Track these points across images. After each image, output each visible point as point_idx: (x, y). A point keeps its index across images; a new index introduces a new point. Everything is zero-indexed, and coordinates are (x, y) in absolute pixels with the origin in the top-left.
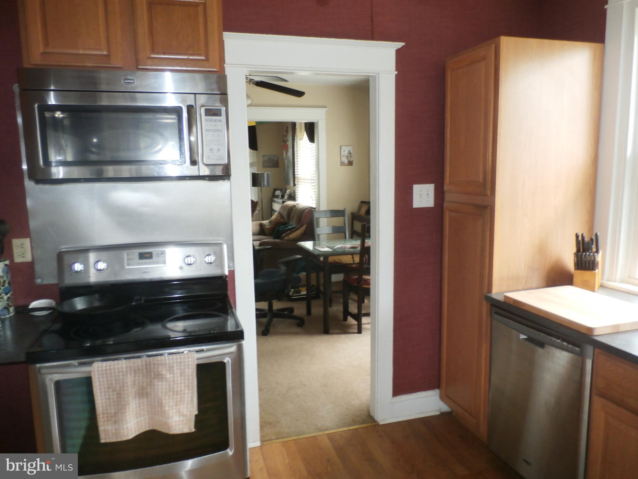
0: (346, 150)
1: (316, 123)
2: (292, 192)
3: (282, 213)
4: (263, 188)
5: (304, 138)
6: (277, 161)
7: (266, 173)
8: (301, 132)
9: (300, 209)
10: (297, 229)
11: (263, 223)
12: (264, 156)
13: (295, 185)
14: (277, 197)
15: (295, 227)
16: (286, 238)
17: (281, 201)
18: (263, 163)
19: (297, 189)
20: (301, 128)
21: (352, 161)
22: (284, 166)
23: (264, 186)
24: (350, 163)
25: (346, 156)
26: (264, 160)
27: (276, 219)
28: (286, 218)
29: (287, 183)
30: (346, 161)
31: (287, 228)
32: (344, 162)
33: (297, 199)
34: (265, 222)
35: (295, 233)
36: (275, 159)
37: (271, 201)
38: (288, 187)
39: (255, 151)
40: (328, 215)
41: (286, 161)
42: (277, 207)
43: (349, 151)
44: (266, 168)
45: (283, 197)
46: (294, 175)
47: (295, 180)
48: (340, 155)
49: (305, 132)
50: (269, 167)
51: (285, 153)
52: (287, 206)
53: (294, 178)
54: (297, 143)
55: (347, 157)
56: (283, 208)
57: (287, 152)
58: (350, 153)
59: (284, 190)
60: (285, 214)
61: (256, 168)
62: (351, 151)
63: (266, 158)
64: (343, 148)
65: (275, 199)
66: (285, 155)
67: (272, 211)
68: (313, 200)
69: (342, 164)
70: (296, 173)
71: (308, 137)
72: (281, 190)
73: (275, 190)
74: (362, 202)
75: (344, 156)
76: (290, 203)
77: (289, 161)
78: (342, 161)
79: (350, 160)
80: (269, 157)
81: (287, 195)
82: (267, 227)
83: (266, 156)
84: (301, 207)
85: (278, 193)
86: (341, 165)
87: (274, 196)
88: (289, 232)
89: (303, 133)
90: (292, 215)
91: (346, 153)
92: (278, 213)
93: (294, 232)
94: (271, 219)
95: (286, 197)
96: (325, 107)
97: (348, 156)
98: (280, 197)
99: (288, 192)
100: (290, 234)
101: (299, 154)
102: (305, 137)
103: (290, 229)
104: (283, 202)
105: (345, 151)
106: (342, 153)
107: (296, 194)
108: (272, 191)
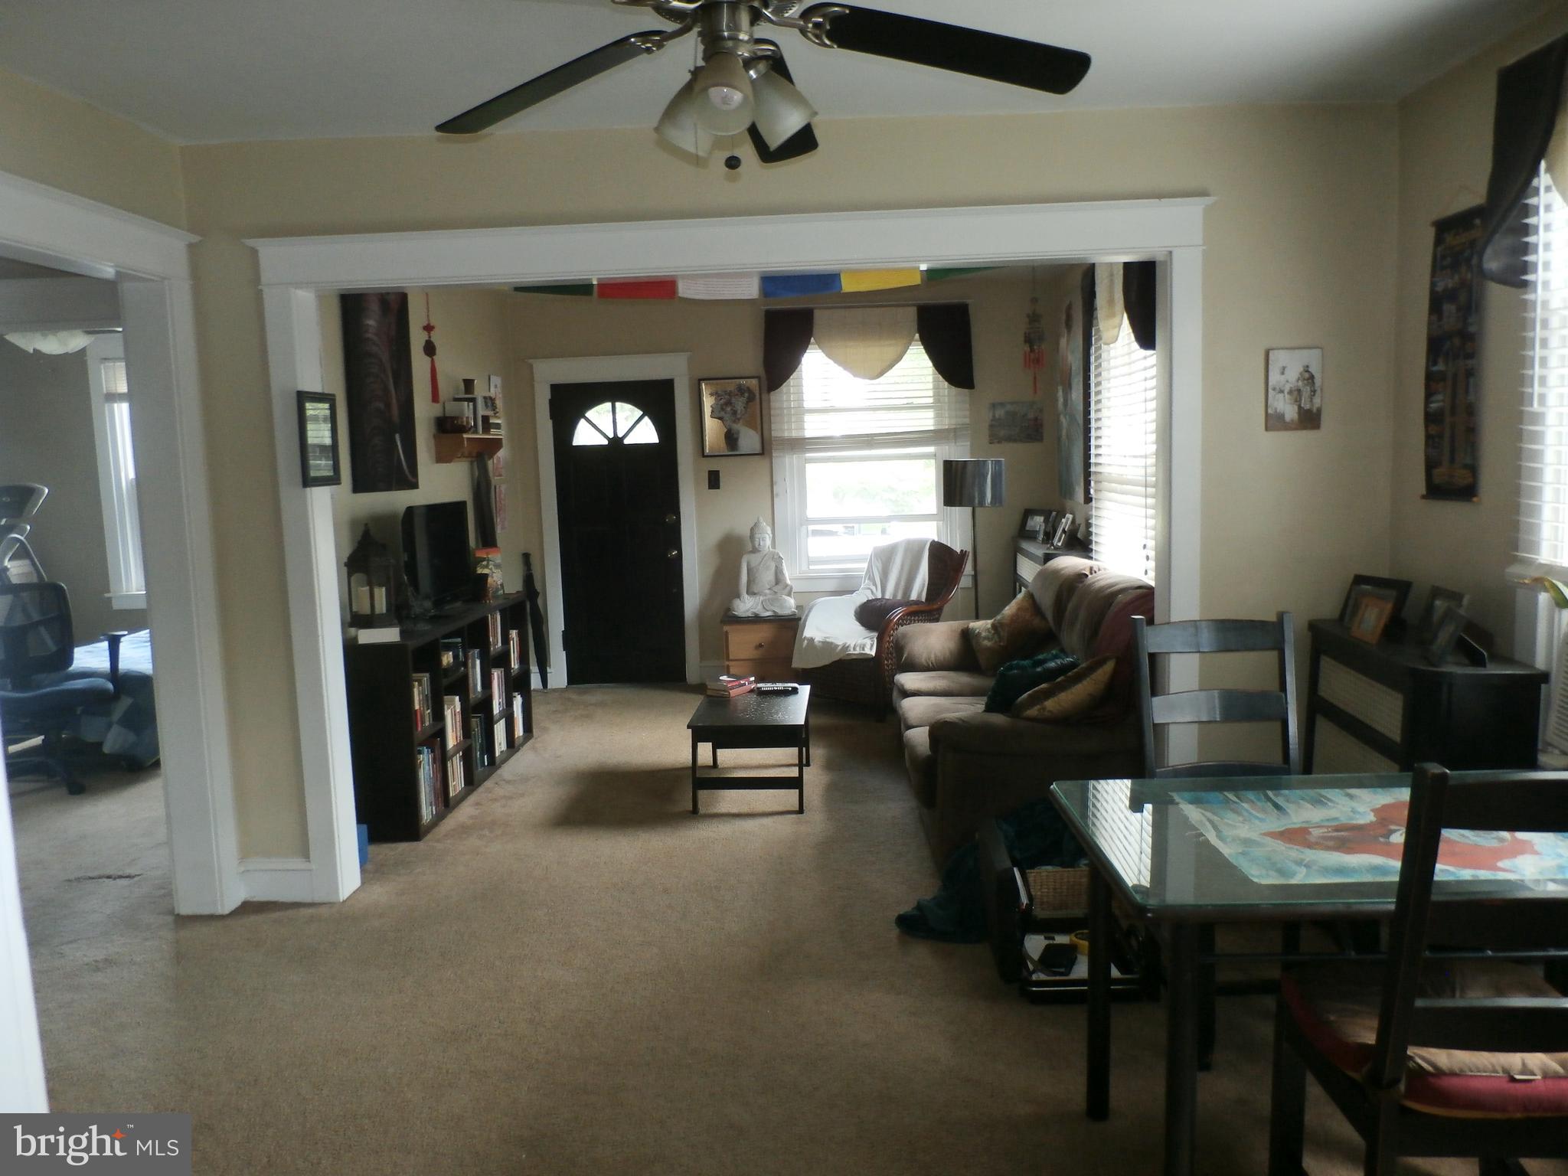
0: (1288, 368)
1: (1165, 263)
2: (1079, 525)
3: (1037, 596)
4: (978, 510)
5: (1121, 334)
6: (1036, 419)
7: (994, 458)
8: (1112, 315)
9: (1102, 589)
10: (1078, 678)
11: (973, 630)
12: (994, 406)
13: (1088, 499)
14: (1031, 536)
15: (1073, 665)
16: (1033, 712)
17: (1039, 551)
18: (991, 426)
19: (1094, 513)
20: (1111, 302)
21: (1319, 411)
22: (1059, 438)
23: (982, 504)
24: (1309, 419)
25: (1290, 392)
26: (994, 419)
27: (1014, 618)
28: (1049, 615)
29: (1066, 491)
30: (1290, 413)
31: (1039, 669)
32: (1280, 417)
33: (1094, 547)
34: (981, 626)
35: (1069, 692)
36: (1031, 416)
37: (1014, 552)
38: (1069, 503)
39: (966, 391)
40: (1206, 638)
41: (1064, 421)
42: (1028, 570)
43: (1306, 369)
44: (999, 442)
45: (1049, 536)
46: (1087, 464)
47: (1090, 481)
48: (1263, 386)
49: (1125, 315)
50: (1010, 439)
51: (1060, 393)
52: (1056, 573)
53: (1087, 475)
54: (1099, 357)
55: (1297, 393)
56: (1045, 577)
57: (1068, 387)
58: (1312, 377)
59: (1054, 513)
60: (1047, 601)
61: (969, 443)
62: (1315, 370)
63: (1000, 413)
64: (1279, 358)
65: (1026, 546)
66: (1061, 400)
67: (1014, 582)
68: (1148, 558)
69: (1274, 422)
70: (1093, 460)
71: (1134, 331)
72: (1046, 514)
73: (1028, 513)
74: (1359, 580)
75: (1282, 391)
76: (1070, 563)
77: (1072, 419)
78: (1270, 411)
79: (1308, 407)
80: (1009, 407)
81: (1064, 531)
82: (987, 643)
83: (1002, 404)
84: (1102, 583)
85: (1037, 522)
86: (1267, 429)
87: (1024, 533)
88: (1043, 686)
89: (1116, 320)
90: (1070, 606)
91: (1293, 375)
92: (1024, 597)
93: (1062, 687)
94: (999, 617)
95: (1059, 541)
96: (1203, 193)
97: (1299, 391)
98: (1041, 537)
99: (1066, 522)
100: (1048, 694)
101: (1105, 394)
102: (1126, 331)
103: (1051, 675)
104: (1048, 558)
105: (1287, 372)
106: (1275, 378)
107: (1093, 530)
108: (1017, 517)
